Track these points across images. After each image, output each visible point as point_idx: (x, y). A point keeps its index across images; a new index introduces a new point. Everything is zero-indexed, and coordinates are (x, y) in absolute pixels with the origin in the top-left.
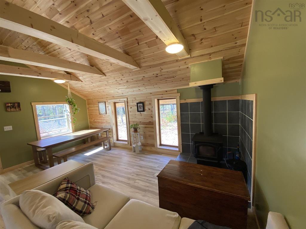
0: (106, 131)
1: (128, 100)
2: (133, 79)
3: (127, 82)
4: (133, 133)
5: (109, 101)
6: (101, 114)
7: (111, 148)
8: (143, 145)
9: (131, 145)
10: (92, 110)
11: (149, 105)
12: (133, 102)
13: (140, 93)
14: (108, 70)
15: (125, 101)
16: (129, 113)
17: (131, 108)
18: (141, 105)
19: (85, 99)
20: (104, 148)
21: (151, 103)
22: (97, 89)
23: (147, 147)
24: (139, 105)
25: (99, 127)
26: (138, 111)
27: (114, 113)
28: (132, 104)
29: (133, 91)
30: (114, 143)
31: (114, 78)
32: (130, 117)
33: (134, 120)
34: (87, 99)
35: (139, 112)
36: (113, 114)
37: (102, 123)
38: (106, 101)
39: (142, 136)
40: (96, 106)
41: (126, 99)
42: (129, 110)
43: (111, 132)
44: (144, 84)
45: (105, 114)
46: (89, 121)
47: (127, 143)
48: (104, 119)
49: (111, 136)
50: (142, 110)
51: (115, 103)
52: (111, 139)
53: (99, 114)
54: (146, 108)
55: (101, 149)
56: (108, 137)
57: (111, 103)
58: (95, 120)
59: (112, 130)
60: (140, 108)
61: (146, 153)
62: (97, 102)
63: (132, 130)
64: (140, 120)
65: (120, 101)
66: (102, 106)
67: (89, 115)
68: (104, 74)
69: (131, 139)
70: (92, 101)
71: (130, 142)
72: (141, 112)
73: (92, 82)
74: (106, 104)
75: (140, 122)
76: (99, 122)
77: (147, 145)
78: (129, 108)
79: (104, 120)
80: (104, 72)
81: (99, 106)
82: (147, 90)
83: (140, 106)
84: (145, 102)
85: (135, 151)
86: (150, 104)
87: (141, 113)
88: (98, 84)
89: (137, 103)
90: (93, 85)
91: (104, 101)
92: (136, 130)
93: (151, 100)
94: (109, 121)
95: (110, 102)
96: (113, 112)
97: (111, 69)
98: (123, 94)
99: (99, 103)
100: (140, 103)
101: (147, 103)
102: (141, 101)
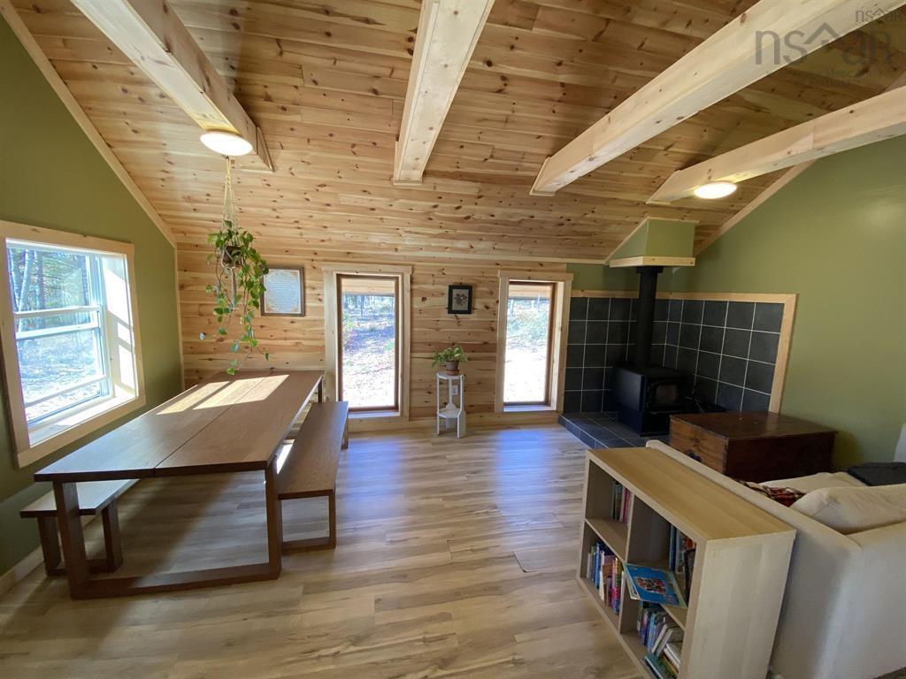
1: (416, 272)
5: (324, 268)
6: (271, 314)
8: (468, 410)
11: (489, 295)
12: (433, 280)
14: (453, 170)
15: (403, 274)
16: (416, 315)
17: (424, 299)
21: (493, 290)
24: (455, 292)
26: (450, 311)
28: (429, 287)
31: (440, 198)
32: (415, 329)
34: (179, 245)
35: (453, 315)
41: (406, 270)
42: (415, 306)
45: (294, 315)
47: (392, 414)
48: (287, 334)
50: (465, 307)
51: (339, 278)
53: (263, 314)
54: (478, 304)
58: (229, 341)
60: (459, 302)
64: (454, 339)
66: (280, 283)
69: (415, 400)
71: (410, 407)
74: (307, 277)
75: (453, 344)
77: (471, 409)
78: (417, 299)
79: (285, 339)
80: (432, 168)
81: (268, 279)
83: (457, 294)
84: (476, 286)
86: (491, 293)
87: (457, 317)
89: (450, 286)
91: (299, 262)
93: (494, 283)
95: (329, 272)
98: (396, 250)
100: (461, 286)
101: (481, 289)
102: (463, 281)
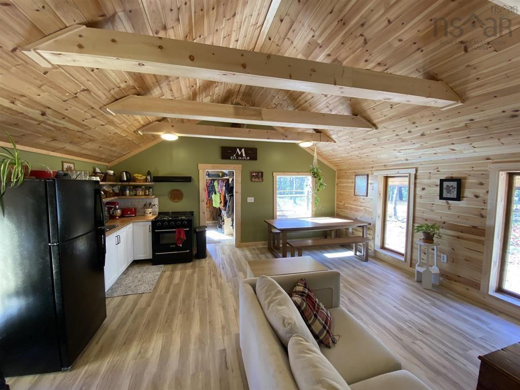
0: (363, 227)
1: (419, 172)
2: (437, 129)
3: (423, 135)
4: (422, 244)
5: (375, 174)
6: (357, 195)
7: (369, 258)
8: (444, 275)
9: (411, 266)
10: (344, 187)
11: (479, 186)
12: (430, 176)
13: (453, 156)
14: (384, 118)
15: (410, 174)
16: (418, 200)
17: (423, 189)
18: (455, 184)
19: (335, 168)
20: (356, 254)
21: (484, 182)
22: (357, 153)
23: (457, 283)
24: (445, 184)
25: (350, 216)
26: (441, 198)
27: (382, 195)
28: (426, 181)
29: (435, 154)
30: (375, 251)
31: (394, 131)
32: (417, 208)
33: (426, 216)
34: (338, 170)
35: (445, 201)
36: (380, 198)
37: (356, 211)
38: (370, 173)
39: (446, 256)
40: (351, 181)
41: (413, 172)
42: (418, 192)
43: (371, 229)
44: (468, 138)
45: (364, 196)
46: (337, 204)
47: (403, 259)
48: (362, 204)
49: (370, 237)
50: (454, 195)
51: (386, 178)
52: (371, 243)
53: (355, 195)
54: (468, 193)
55: (350, 254)
56: (364, 237)
57: (379, 176)
58: (346, 205)
59: (374, 226)
60: (449, 191)
61: (449, 295)
62: (354, 174)
63: (420, 236)
64: (445, 219)
65: (398, 173)
66: (361, 182)
67: (337, 195)
68: (375, 126)
69: (414, 254)
70: (346, 173)
71: (411, 259)
72: (450, 202)
73: (350, 142)
74: (369, 179)
75: (444, 223)
76: (351, 209)
77: (458, 279)
78: (419, 189)
79: (361, 206)
80: (375, 122)
81: (357, 181)
82: (476, 150)
83: (447, 186)
84: (465, 178)
85: (419, 281)
86: (482, 184)
87: (448, 203)
88: (360, 143)
89: (441, 180)
90: (351, 146)
91: (367, 173)
92: (429, 238)
93: (485, 175)
94: (370, 210)
95: (377, 176)
96: (380, 194)
97: (390, 115)
98: (407, 160)
99: (356, 176)
100: (451, 179)
101: (470, 181)
102: (453, 176)
